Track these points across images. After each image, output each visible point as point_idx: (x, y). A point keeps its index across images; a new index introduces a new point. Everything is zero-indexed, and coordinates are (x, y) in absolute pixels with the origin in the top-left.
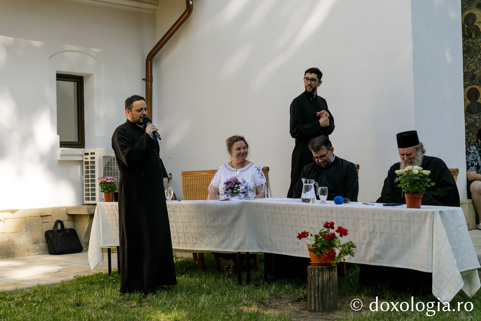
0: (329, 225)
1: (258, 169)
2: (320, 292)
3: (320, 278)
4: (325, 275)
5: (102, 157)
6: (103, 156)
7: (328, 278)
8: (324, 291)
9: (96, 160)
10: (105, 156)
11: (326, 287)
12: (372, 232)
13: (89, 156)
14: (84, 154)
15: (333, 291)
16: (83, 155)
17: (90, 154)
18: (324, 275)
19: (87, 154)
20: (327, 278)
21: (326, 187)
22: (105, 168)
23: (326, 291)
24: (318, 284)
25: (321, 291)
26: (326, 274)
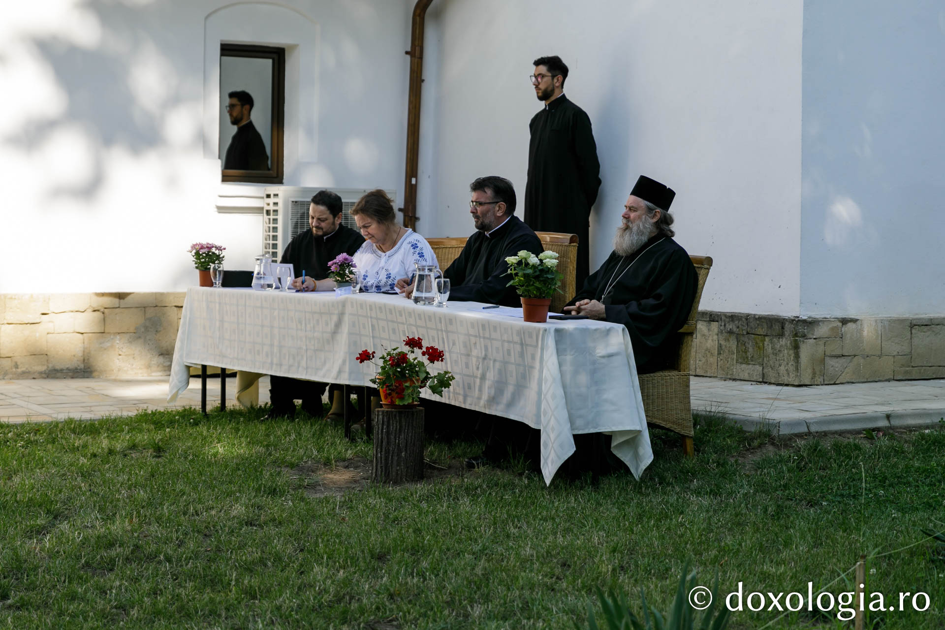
0: (414, 343)
1: (412, 245)
2: (384, 450)
3: (385, 427)
4: (393, 424)
5: (290, 203)
6: (293, 202)
7: (398, 429)
8: (389, 450)
9: (280, 208)
10: (296, 202)
11: (394, 443)
12: (484, 359)
13: (272, 200)
14: (265, 197)
15: (406, 450)
16: (262, 198)
17: (272, 196)
18: (391, 424)
19: (268, 196)
20: (396, 428)
21: (448, 280)
22: (297, 223)
23: (393, 451)
24: (382, 437)
25: (386, 450)
26: (395, 423)
